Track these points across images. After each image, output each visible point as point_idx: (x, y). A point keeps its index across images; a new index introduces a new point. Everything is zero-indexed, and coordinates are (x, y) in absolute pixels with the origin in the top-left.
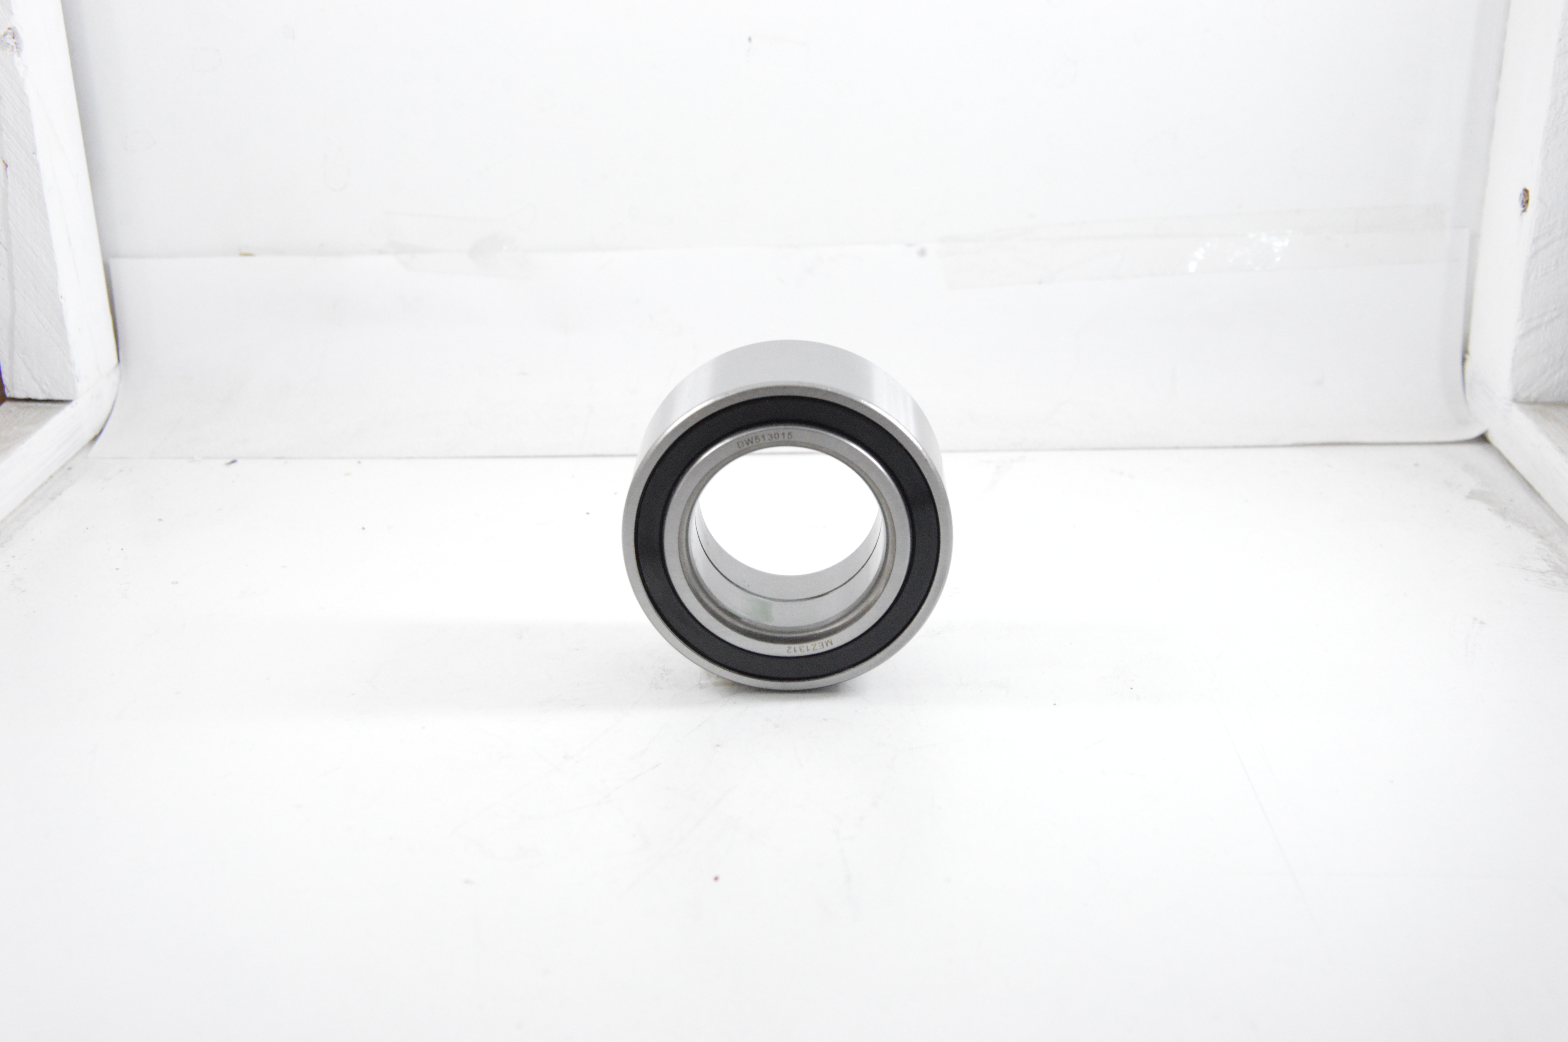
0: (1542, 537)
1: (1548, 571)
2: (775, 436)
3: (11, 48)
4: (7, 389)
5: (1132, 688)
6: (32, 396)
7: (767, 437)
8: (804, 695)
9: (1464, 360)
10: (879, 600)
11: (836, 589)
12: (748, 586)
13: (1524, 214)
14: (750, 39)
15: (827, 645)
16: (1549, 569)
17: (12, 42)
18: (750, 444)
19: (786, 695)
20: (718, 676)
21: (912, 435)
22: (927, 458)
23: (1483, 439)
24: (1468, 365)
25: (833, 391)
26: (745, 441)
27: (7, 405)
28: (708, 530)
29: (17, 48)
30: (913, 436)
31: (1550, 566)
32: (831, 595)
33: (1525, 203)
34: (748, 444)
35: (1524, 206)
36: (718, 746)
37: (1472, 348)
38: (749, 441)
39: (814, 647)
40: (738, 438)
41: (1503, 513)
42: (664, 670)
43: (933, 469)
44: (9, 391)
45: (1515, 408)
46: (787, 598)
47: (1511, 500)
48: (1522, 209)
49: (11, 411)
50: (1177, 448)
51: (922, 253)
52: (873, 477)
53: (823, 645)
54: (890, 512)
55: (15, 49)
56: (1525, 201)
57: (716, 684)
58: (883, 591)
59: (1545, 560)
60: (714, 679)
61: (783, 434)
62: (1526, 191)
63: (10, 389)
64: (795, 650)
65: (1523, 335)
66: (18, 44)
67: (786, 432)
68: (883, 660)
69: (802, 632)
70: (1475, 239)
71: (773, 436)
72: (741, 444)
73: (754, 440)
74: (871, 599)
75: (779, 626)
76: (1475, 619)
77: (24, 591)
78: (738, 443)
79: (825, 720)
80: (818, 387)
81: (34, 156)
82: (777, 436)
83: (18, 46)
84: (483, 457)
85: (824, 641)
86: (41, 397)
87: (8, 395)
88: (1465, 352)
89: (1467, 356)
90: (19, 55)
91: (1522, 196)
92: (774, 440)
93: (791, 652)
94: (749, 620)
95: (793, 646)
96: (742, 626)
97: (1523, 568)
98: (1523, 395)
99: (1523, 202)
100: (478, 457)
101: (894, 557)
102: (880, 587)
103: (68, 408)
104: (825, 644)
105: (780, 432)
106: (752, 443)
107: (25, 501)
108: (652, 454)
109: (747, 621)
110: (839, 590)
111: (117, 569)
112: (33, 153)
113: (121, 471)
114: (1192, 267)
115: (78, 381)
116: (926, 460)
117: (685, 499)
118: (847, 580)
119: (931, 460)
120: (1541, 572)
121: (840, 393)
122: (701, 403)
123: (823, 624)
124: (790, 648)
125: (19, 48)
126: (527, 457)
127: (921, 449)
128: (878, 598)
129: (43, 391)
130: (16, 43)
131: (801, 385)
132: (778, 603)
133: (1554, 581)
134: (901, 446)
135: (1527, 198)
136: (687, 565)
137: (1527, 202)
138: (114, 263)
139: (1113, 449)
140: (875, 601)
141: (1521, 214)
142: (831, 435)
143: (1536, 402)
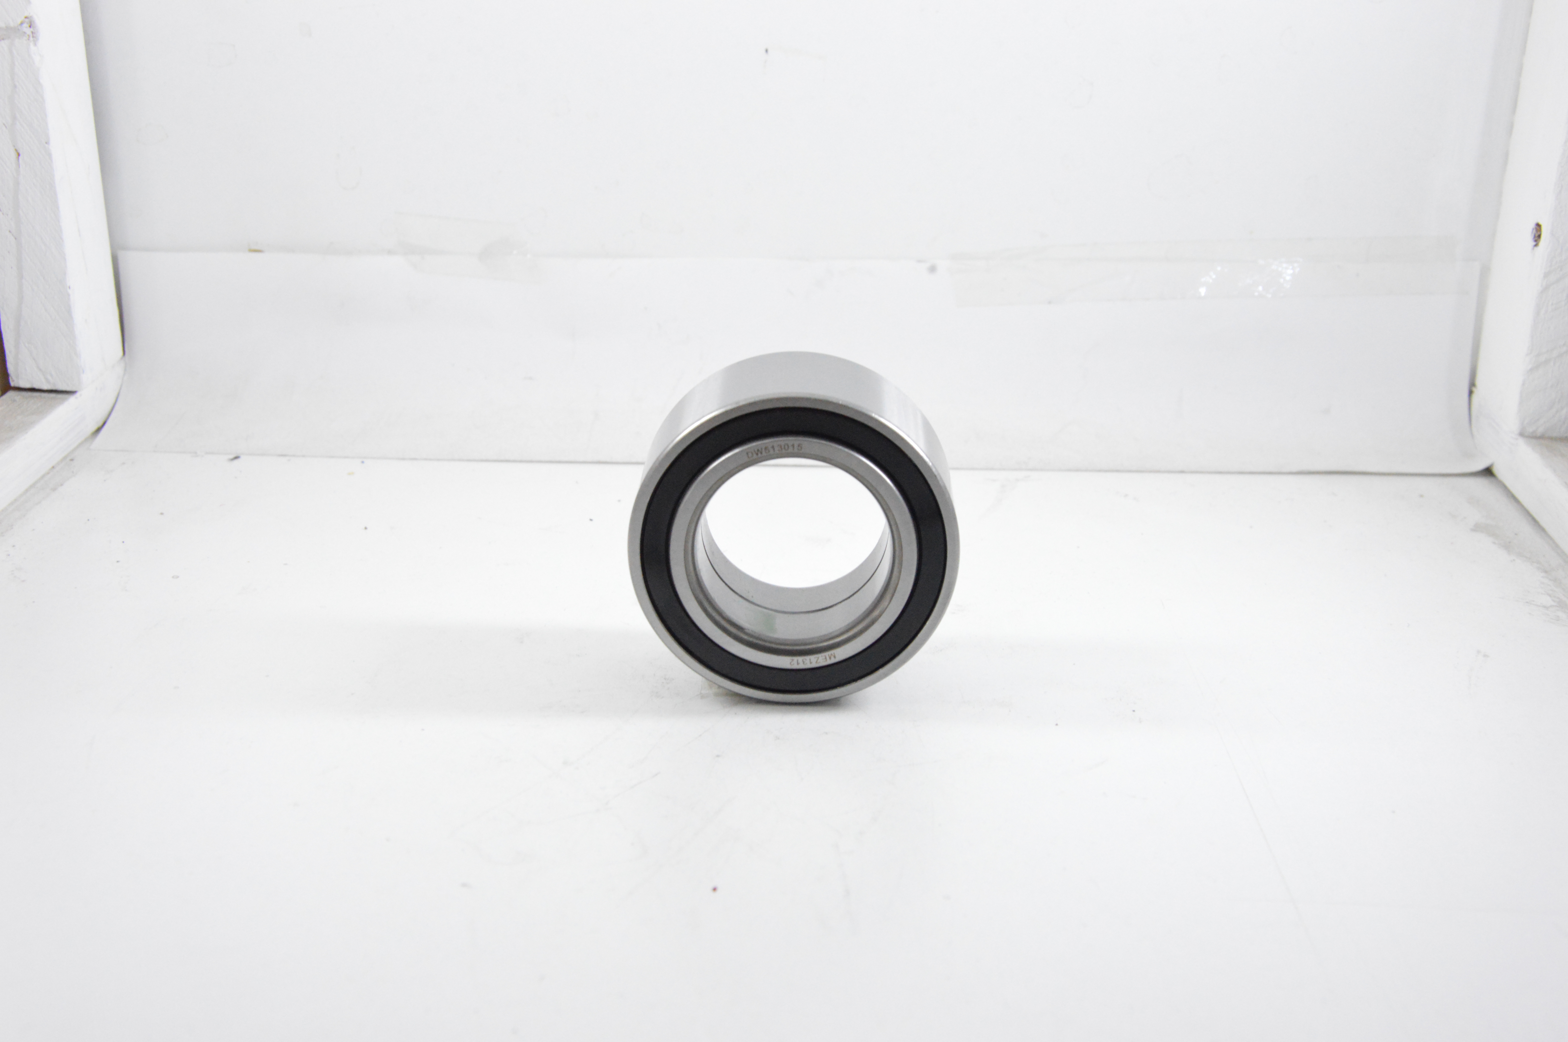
0: (1546, 572)
1: (1551, 606)
2: (785, 448)
3: (28, 37)
4: (12, 378)
5: (1134, 711)
6: (36, 386)
7: (777, 449)
8: (805, 708)
9: (1471, 393)
10: (883, 615)
11: (841, 602)
12: (752, 597)
13: (1535, 248)
14: (767, 51)
15: (830, 658)
16: (1553, 603)
17: (28, 31)
18: (759, 455)
19: (788, 707)
20: (720, 687)
21: (922, 450)
22: (936, 474)
23: (1488, 472)
24: (1475, 397)
25: (844, 403)
26: (755, 451)
27: (10, 394)
28: (713, 540)
29: (33, 37)
30: (923, 452)
31: (1554, 601)
32: (835, 608)
33: (1537, 237)
34: (757, 454)
35: (1536, 241)
36: (718, 756)
37: (1478, 382)
38: (758, 452)
39: (817, 660)
40: (748, 448)
41: (1507, 546)
42: (665, 679)
43: (942, 485)
44: (13, 381)
45: (1521, 442)
46: (789, 610)
47: (1516, 534)
48: (1534, 243)
49: (14, 401)
50: (1182, 472)
51: (933, 269)
52: (882, 490)
53: (826, 658)
54: (897, 527)
55: (31, 39)
56: (1537, 235)
57: (717, 695)
58: (888, 605)
59: (1550, 596)
60: (715, 690)
61: (793, 446)
62: (1538, 226)
63: (14, 378)
64: (798, 662)
65: (1531, 370)
66: (35, 33)
67: (796, 444)
68: (886, 675)
69: (806, 644)
70: (1485, 272)
71: (783, 447)
72: (750, 455)
73: (763, 450)
74: (876, 613)
75: (783, 638)
76: (1479, 652)
77: (23, 581)
78: (747, 454)
79: (826, 733)
80: (830, 400)
81: (47, 145)
82: (786, 447)
83: (34, 36)
84: (487, 461)
85: (827, 654)
86: (45, 387)
87: (12, 384)
88: (1472, 384)
89: (1474, 389)
90: (35, 45)
91: (1534, 231)
92: (784, 451)
93: (793, 664)
94: (752, 631)
95: (795, 659)
96: (745, 637)
97: (1527, 602)
98: (1530, 430)
99: (1535, 237)
100: (482, 461)
101: (900, 572)
102: (885, 603)
103: (72, 399)
104: (828, 658)
105: (790, 444)
106: (761, 453)
107: (27, 491)
108: (661, 462)
109: (750, 632)
110: (843, 603)
111: (118, 562)
112: (46, 143)
113: (124, 463)
114: (1203, 291)
115: (83, 372)
116: (936, 476)
117: (693, 507)
118: (852, 593)
119: (940, 477)
120: (1545, 607)
121: (851, 406)
122: (712, 412)
123: (828, 637)
124: (793, 660)
125: (35, 37)
126: (531, 462)
127: (930, 464)
128: (884, 611)
129: (47, 381)
130: (32, 32)
131: (813, 397)
132: (781, 615)
133: (1558, 617)
134: (910, 461)
135: (1539, 233)
136: (693, 574)
137: (1539, 236)
138: (122, 255)
139: (1117, 471)
140: (880, 616)
141: (1533, 249)
142: (841, 447)
143: (1542, 437)
